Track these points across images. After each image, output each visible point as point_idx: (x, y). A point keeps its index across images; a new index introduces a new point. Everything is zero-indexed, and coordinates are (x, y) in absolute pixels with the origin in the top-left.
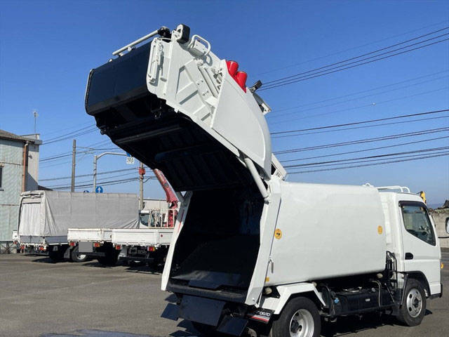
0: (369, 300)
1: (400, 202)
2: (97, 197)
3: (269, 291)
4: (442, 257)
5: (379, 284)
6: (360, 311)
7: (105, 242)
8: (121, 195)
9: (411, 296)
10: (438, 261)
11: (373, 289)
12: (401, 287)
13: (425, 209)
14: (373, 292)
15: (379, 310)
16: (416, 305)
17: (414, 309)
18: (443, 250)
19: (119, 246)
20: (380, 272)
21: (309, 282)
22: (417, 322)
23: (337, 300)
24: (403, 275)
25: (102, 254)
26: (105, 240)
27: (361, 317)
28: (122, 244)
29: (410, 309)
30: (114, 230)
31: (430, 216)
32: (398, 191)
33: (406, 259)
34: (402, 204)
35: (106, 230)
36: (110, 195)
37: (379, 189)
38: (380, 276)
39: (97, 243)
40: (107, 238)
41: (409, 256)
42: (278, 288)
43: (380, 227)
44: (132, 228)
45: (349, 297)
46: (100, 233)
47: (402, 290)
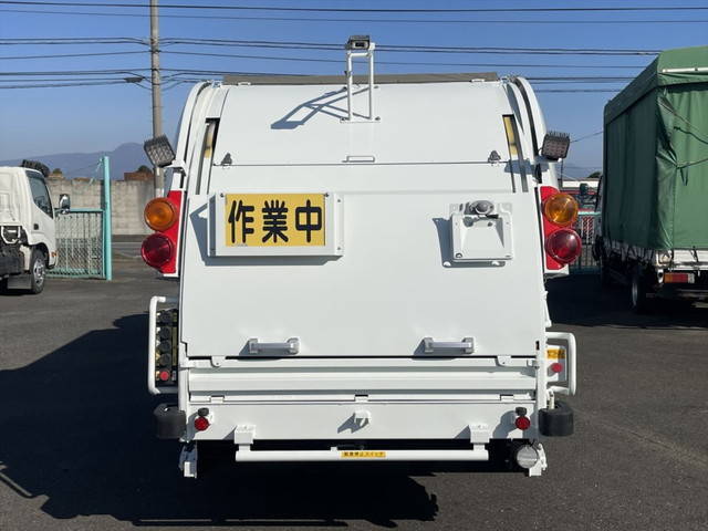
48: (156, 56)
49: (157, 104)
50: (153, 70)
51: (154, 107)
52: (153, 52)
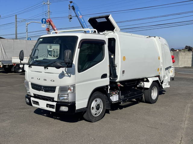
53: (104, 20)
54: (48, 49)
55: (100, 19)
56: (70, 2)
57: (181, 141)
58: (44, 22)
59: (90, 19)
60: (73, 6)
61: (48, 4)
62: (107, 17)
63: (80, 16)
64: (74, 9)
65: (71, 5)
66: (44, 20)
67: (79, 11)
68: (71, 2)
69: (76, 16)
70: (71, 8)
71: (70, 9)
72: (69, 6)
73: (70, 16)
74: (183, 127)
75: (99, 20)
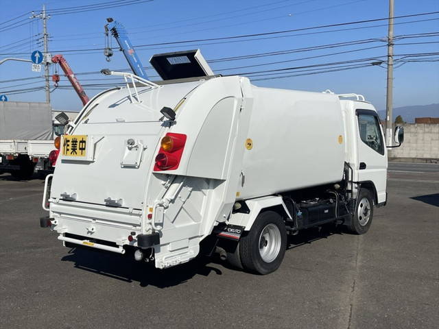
0: (326, 211)
1: (357, 110)
2: (4, 106)
3: (239, 206)
4: (389, 166)
5: (337, 194)
6: (319, 223)
7: (20, 155)
8: (32, 104)
9: (361, 206)
10: (385, 170)
11: (331, 200)
12: (354, 197)
13: (376, 118)
14: (331, 203)
15: (335, 221)
16: (365, 214)
17: (364, 218)
18: (390, 159)
19: (36, 159)
20: (338, 183)
21: (275, 195)
22: (364, 230)
23: (300, 213)
24: (356, 185)
25: (17, 168)
26: (19, 152)
27: (320, 228)
28: (40, 156)
29: (361, 218)
30: (29, 141)
31: (380, 125)
32: (354, 99)
33: (360, 169)
34: (360, 113)
35: (19, 141)
36: (20, 104)
37: (339, 97)
38: (338, 186)
39: (10, 155)
40: (22, 150)
41: (363, 166)
42: (247, 202)
43: (341, 136)
44: (46, 140)
45: (310, 209)
46: (13, 144)
47: (355, 200)
48: (391, 48)
49: (390, 77)
50: (389, 56)
51: (388, 79)
52: (389, 45)
53: (185, 60)
54: (53, 121)
55: (176, 58)
56: (108, 20)
57: (353, 288)
58: (37, 60)
59: (153, 58)
60: (114, 29)
61: (44, 17)
62: (191, 55)
63: (129, 51)
64: (115, 34)
65: (111, 25)
66: (37, 55)
67: (127, 38)
68: (110, 20)
69: (121, 50)
70: (110, 33)
71: (107, 35)
72: (106, 27)
73: (108, 50)
74: (354, 265)
75: (172, 61)
